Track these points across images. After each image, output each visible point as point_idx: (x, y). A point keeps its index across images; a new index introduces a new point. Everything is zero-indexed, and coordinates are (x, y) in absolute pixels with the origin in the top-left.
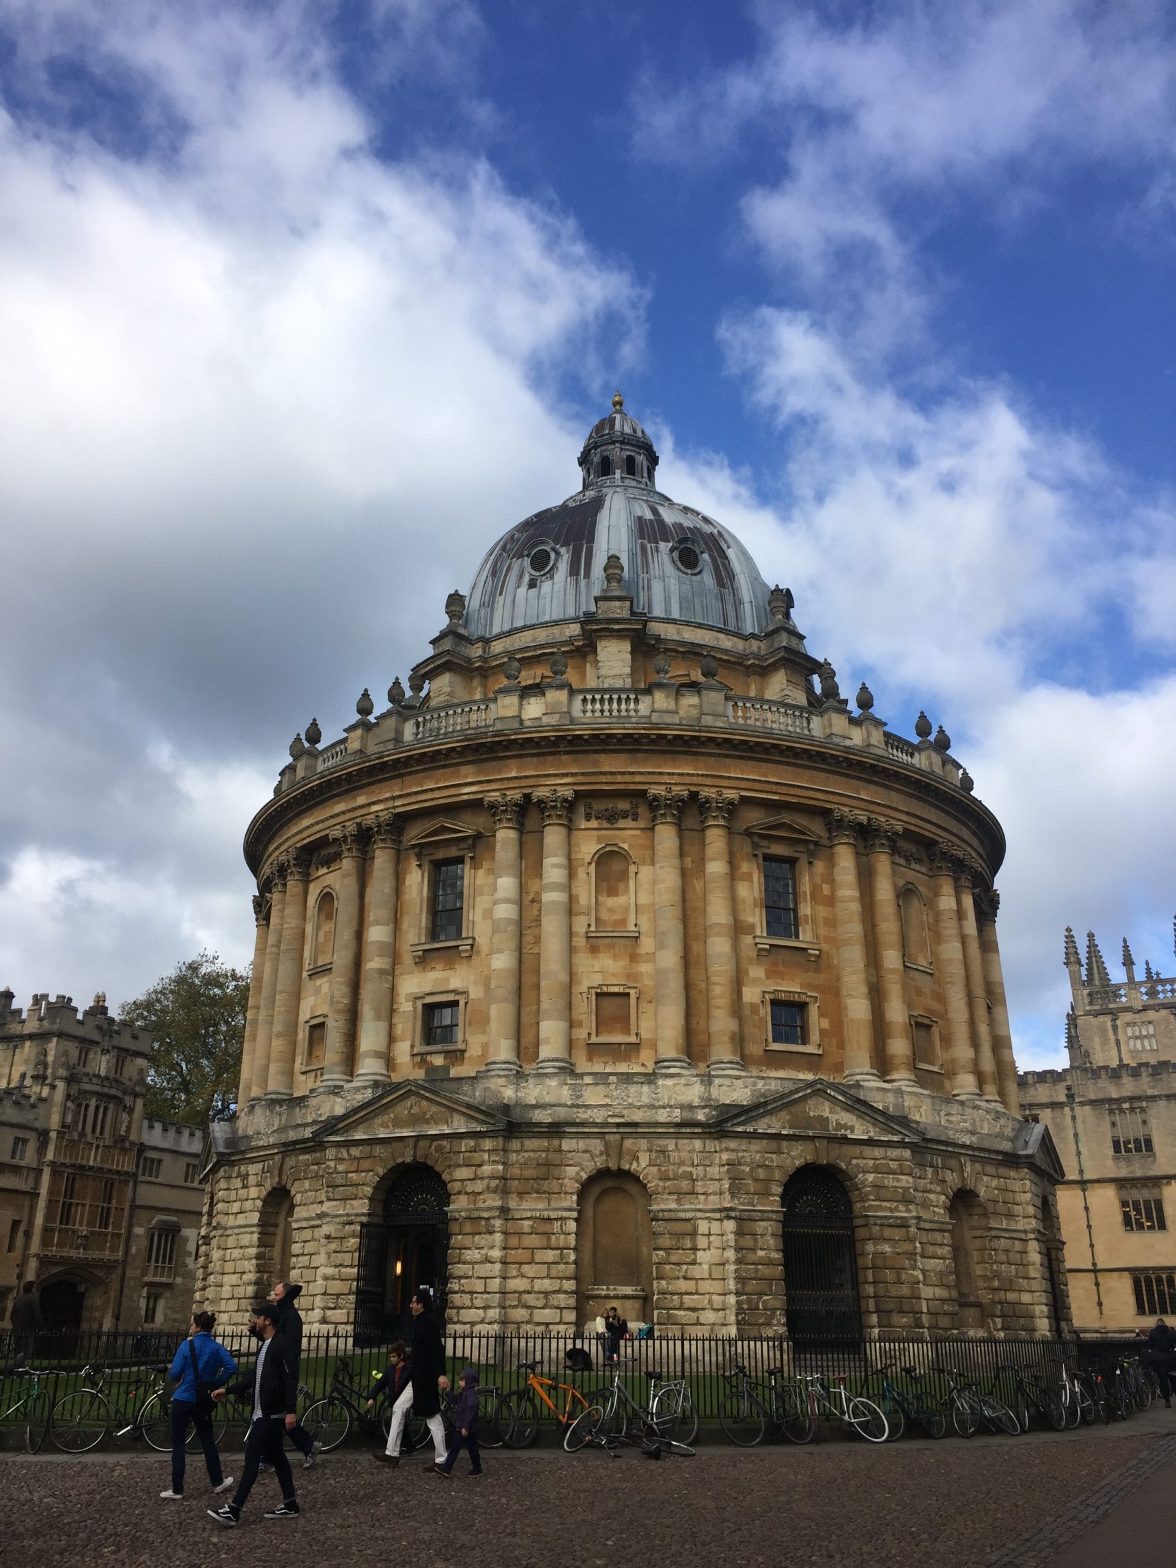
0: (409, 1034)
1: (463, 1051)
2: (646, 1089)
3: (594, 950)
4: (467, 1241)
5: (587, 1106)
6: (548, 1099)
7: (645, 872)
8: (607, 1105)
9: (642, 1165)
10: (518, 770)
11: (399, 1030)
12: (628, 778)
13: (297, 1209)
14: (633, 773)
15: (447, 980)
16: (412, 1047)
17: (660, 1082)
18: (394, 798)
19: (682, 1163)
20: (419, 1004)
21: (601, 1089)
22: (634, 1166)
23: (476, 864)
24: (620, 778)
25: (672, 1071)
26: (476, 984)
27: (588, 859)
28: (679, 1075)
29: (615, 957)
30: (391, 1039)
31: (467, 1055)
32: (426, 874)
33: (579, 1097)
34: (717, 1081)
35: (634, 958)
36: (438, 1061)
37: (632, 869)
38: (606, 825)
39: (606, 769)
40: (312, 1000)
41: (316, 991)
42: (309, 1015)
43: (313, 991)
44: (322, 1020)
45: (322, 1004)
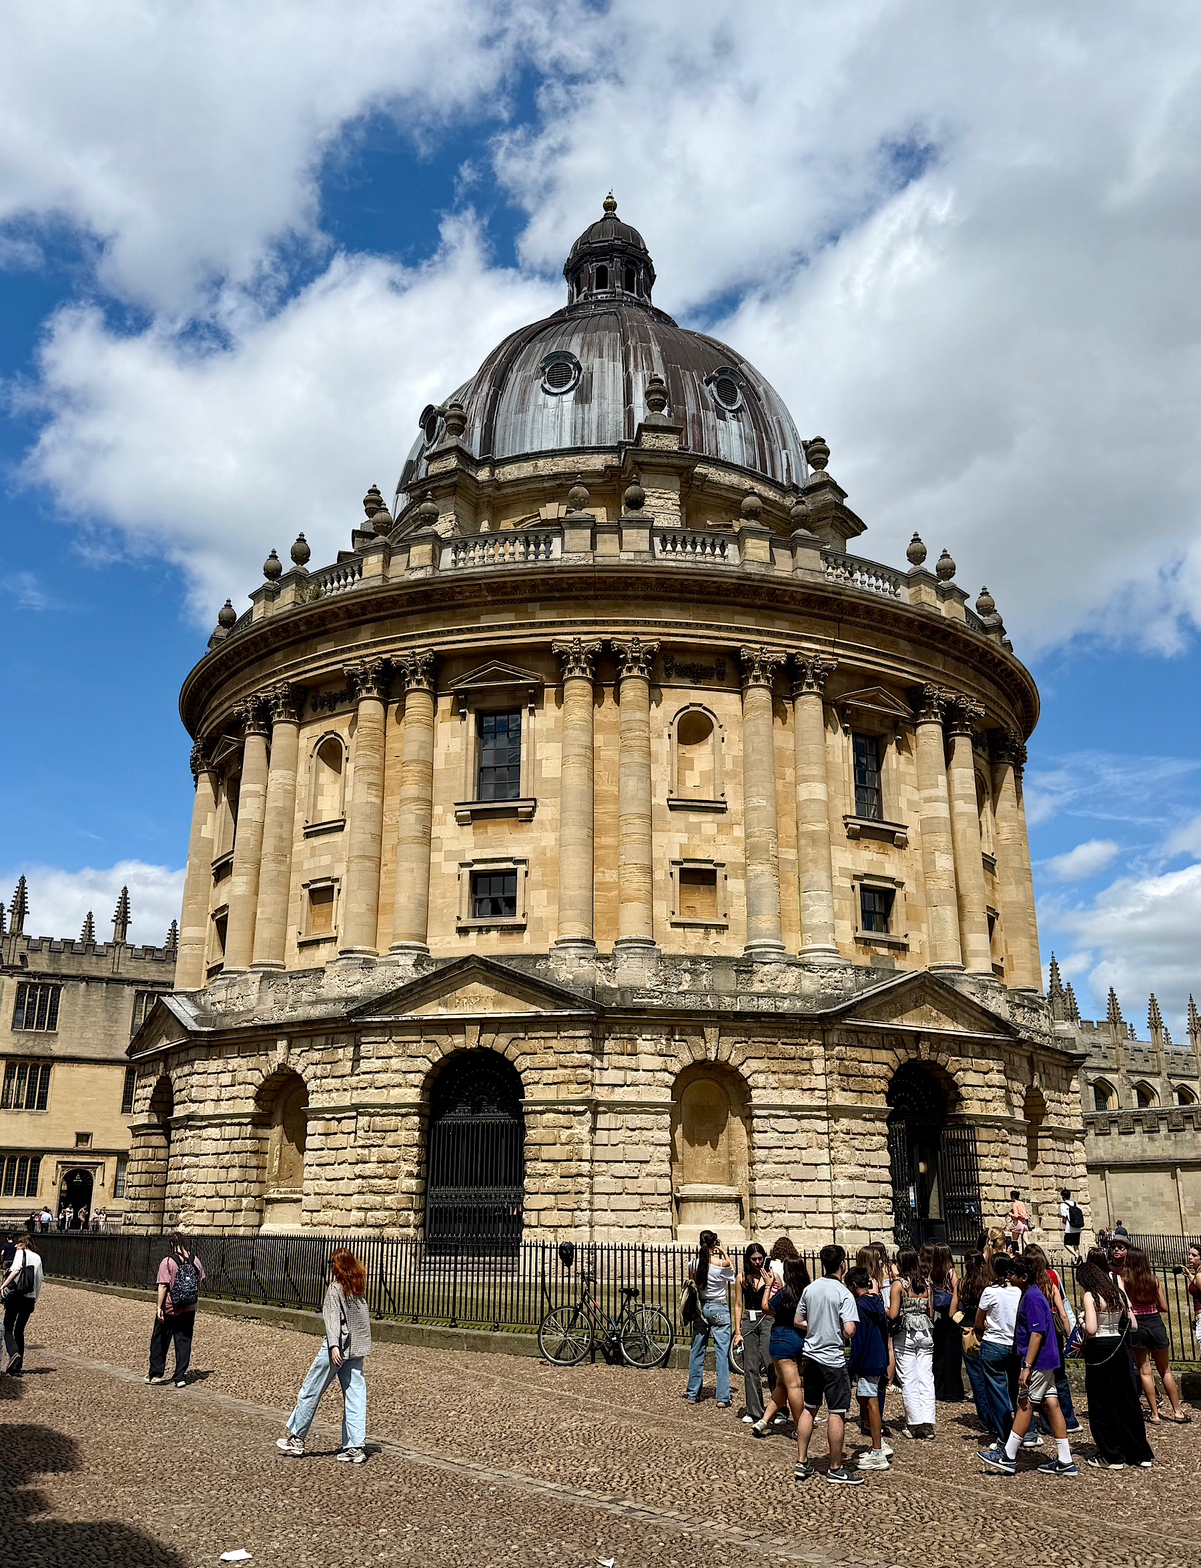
13: (754, 1093)
15: (882, 865)
16: (855, 932)
20: (857, 885)
40: (682, 838)
41: (692, 830)
42: (677, 857)
43: (682, 825)
44: (710, 866)
45: (704, 846)
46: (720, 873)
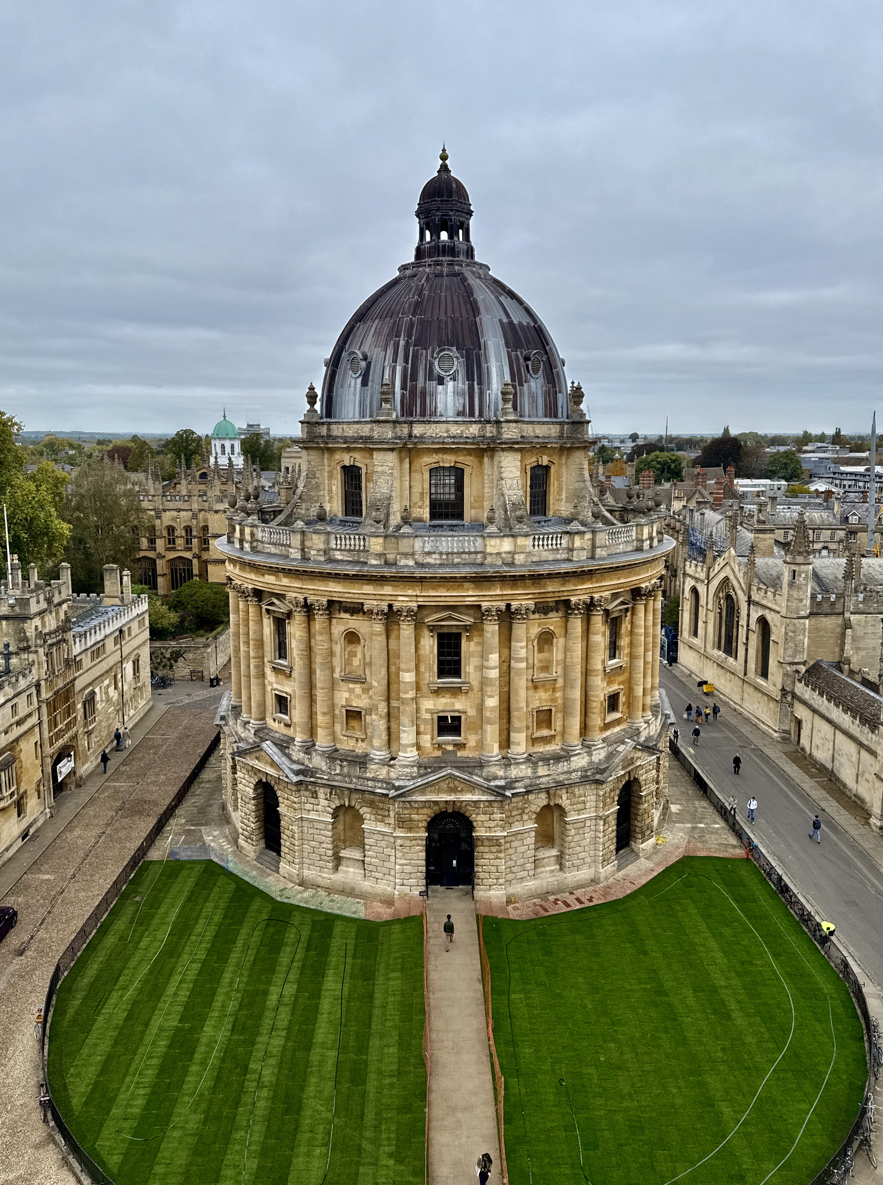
0: (429, 730)
1: (465, 744)
2: (565, 763)
3: (536, 688)
4: (486, 849)
5: (540, 777)
6: (521, 775)
7: (561, 640)
8: (549, 775)
9: (564, 801)
10: (501, 590)
11: (422, 729)
12: (560, 594)
13: (366, 821)
14: (563, 591)
15: (453, 704)
16: (433, 739)
17: (572, 759)
18: (417, 596)
19: (581, 796)
20: (435, 717)
21: (546, 767)
22: (560, 801)
23: (469, 638)
24: (557, 594)
25: (577, 752)
26: (471, 707)
27: (533, 638)
28: (579, 754)
29: (545, 691)
30: (418, 733)
31: (467, 746)
32: (436, 640)
33: (535, 773)
34: (594, 753)
35: (554, 690)
36: (450, 748)
37: (555, 640)
38: (543, 616)
39: (550, 589)
40: (346, 695)
41: (350, 691)
42: (344, 703)
43: (346, 689)
44: (358, 710)
45: (357, 700)
46: (363, 713)
